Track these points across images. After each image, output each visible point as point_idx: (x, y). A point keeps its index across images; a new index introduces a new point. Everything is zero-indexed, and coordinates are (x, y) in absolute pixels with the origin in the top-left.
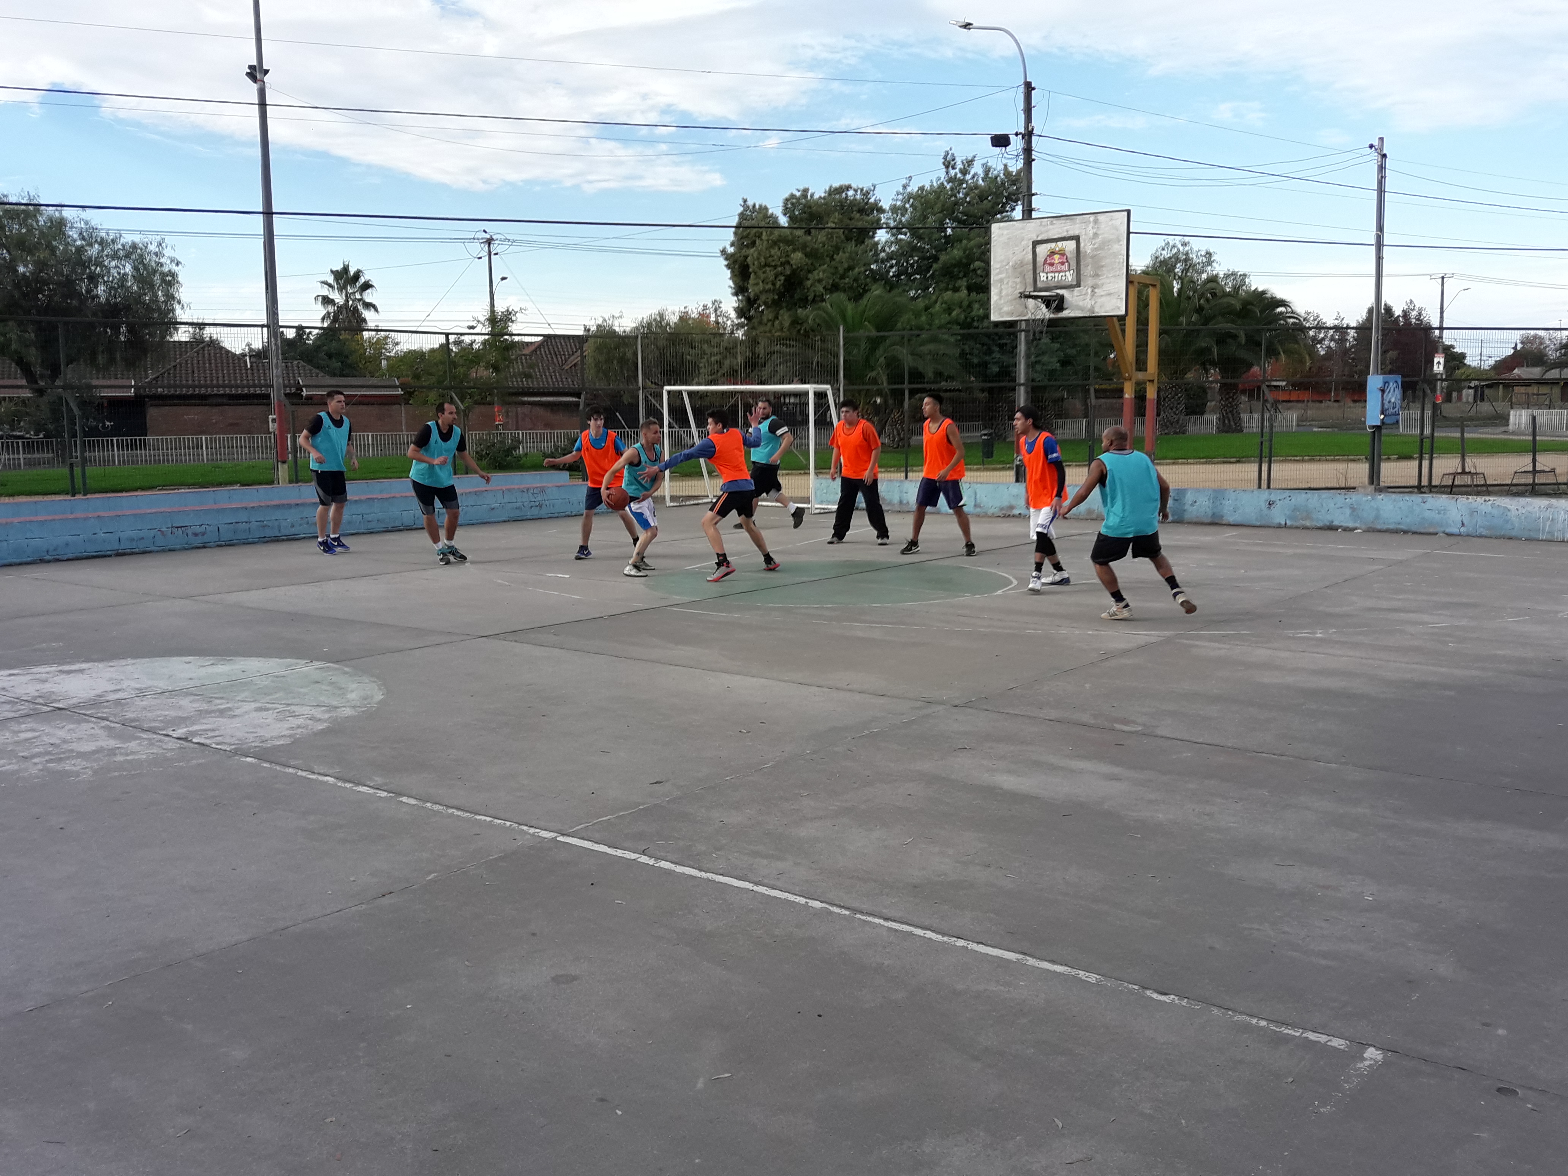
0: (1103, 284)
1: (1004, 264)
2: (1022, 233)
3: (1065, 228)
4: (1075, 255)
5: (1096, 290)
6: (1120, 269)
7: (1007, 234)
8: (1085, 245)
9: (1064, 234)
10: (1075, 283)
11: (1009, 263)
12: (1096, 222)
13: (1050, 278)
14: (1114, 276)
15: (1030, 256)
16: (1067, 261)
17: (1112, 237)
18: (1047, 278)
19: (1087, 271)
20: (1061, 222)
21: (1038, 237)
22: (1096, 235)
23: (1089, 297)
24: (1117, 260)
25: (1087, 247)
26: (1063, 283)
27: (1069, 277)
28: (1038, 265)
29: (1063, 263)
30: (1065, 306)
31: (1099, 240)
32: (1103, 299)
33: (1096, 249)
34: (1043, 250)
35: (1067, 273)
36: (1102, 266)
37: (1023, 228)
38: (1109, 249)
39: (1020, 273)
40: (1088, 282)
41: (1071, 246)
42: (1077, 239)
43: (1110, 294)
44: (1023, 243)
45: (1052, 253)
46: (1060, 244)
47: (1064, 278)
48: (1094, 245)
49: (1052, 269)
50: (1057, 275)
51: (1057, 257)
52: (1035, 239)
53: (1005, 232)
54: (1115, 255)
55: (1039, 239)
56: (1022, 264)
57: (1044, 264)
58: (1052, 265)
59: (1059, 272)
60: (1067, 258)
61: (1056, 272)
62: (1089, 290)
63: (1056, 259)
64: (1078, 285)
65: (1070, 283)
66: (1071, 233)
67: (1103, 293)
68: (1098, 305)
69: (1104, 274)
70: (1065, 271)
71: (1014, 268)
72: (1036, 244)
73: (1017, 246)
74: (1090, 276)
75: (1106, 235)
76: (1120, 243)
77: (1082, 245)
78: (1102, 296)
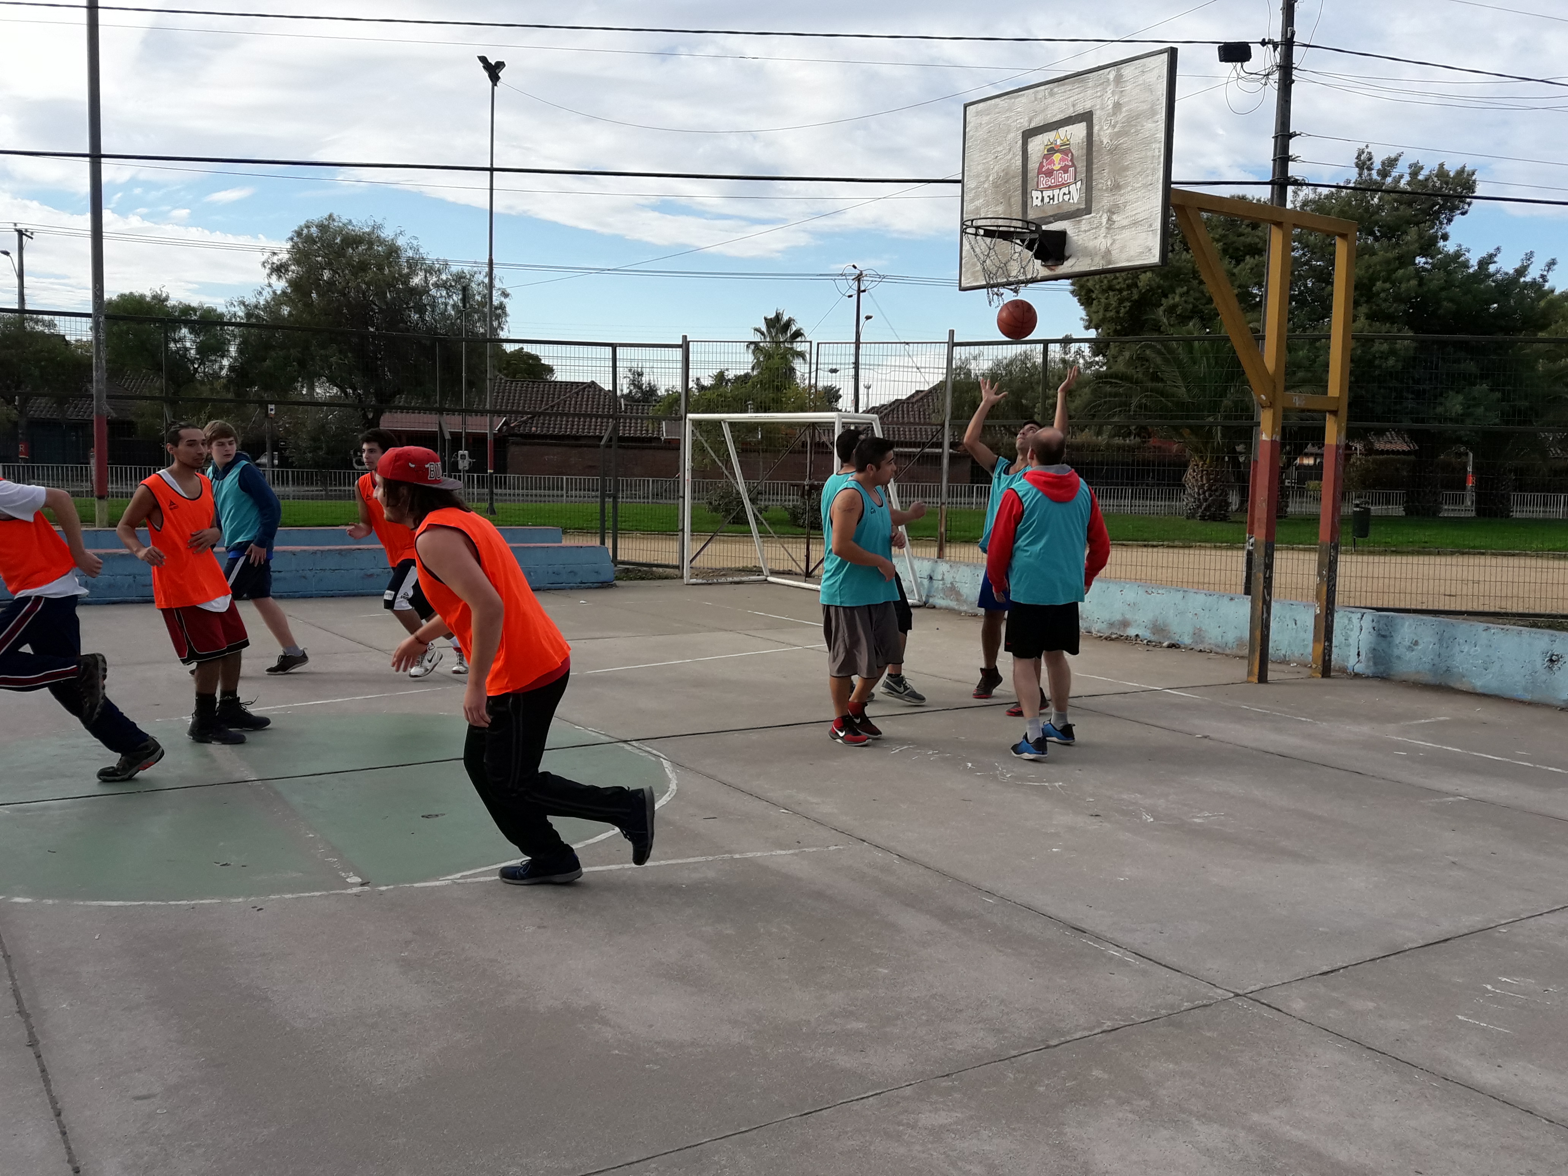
0: (1125, 204)
1: (982, 179)
2: (1008, 118)
3: (1072, 99)
4: (1085, 151)
5: (1115, 217)
6: (1154, 170)
7: (988, 124)
8: (1101, 129)
9: (1070, 112)
10: (1083, 206)
11: (988, 177)
12: (1119, 79)
13: (1046, 200)
14: (1145, 186)
15: (1019, 162)
16: (1073, 165)
17: (1145, 107)
18: (1042, 200)
19: (1103, 180)
20: (1062, 89)
21: (1030, 123)
22: (1117, 106)
23: (1103, 230)
24: (1149, 154)
25: (1104, 133)
26: (1066, 209)
27: (1075, 194)
28: (1029, 175)
29: (1065, 169)
30: (1067, 254)
31: (1121, 116)
32: (1126, 234)
33: (1118, 135)
34: (1037, 145)
35: (1073, 188)
36: (1126, 168)
37: (1010, 109)
38: (1137, 132)
39: (1005, 194)
40: (1103, 200)
41: (1078, 132)
42: (1087, 117)
43: (1135, 223)
44: (1011, 136)
45: (1052, 151)
46: (1062, 131)
47: (1066, 198)
48: (1114, 127)
49: (1051, 181)
50: (1056, 192)
51: (1057, 157)
52: (1026, 126)
53: (985, 119)
54: (1147, 142)
55: (1033, 125)
56: (1006, 178)
57: (1039, 173)
58: (1049, 173)
59: (1060, 187)
60: (1072, 160)
61: (1056, 186)
62: (1104, 220)
63: (1056, 162)
64: (1088, 210)
65: (1077, 207)
66: (1080, 109)
67: (1125, 222)
68: (1117, 246)
69: (1127, 185)
70: (1068, 184)
71: (996, 185)
72: (1028, 134)
73: (1000, 144)
74: (1106, 190)
75: (1133, 105)
76: (1156, 118)
77: (1096, 129)
78: (1124, 227)
